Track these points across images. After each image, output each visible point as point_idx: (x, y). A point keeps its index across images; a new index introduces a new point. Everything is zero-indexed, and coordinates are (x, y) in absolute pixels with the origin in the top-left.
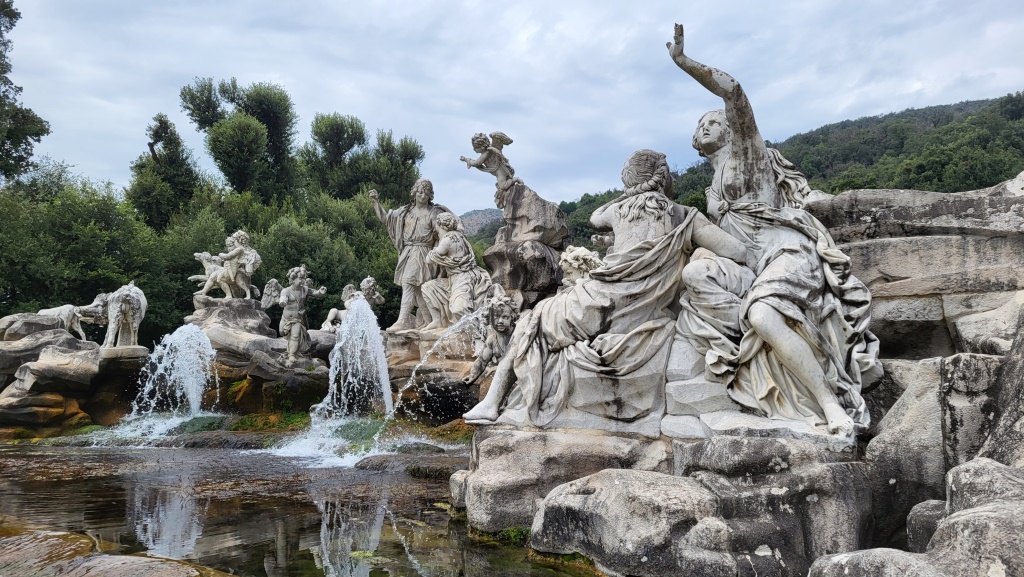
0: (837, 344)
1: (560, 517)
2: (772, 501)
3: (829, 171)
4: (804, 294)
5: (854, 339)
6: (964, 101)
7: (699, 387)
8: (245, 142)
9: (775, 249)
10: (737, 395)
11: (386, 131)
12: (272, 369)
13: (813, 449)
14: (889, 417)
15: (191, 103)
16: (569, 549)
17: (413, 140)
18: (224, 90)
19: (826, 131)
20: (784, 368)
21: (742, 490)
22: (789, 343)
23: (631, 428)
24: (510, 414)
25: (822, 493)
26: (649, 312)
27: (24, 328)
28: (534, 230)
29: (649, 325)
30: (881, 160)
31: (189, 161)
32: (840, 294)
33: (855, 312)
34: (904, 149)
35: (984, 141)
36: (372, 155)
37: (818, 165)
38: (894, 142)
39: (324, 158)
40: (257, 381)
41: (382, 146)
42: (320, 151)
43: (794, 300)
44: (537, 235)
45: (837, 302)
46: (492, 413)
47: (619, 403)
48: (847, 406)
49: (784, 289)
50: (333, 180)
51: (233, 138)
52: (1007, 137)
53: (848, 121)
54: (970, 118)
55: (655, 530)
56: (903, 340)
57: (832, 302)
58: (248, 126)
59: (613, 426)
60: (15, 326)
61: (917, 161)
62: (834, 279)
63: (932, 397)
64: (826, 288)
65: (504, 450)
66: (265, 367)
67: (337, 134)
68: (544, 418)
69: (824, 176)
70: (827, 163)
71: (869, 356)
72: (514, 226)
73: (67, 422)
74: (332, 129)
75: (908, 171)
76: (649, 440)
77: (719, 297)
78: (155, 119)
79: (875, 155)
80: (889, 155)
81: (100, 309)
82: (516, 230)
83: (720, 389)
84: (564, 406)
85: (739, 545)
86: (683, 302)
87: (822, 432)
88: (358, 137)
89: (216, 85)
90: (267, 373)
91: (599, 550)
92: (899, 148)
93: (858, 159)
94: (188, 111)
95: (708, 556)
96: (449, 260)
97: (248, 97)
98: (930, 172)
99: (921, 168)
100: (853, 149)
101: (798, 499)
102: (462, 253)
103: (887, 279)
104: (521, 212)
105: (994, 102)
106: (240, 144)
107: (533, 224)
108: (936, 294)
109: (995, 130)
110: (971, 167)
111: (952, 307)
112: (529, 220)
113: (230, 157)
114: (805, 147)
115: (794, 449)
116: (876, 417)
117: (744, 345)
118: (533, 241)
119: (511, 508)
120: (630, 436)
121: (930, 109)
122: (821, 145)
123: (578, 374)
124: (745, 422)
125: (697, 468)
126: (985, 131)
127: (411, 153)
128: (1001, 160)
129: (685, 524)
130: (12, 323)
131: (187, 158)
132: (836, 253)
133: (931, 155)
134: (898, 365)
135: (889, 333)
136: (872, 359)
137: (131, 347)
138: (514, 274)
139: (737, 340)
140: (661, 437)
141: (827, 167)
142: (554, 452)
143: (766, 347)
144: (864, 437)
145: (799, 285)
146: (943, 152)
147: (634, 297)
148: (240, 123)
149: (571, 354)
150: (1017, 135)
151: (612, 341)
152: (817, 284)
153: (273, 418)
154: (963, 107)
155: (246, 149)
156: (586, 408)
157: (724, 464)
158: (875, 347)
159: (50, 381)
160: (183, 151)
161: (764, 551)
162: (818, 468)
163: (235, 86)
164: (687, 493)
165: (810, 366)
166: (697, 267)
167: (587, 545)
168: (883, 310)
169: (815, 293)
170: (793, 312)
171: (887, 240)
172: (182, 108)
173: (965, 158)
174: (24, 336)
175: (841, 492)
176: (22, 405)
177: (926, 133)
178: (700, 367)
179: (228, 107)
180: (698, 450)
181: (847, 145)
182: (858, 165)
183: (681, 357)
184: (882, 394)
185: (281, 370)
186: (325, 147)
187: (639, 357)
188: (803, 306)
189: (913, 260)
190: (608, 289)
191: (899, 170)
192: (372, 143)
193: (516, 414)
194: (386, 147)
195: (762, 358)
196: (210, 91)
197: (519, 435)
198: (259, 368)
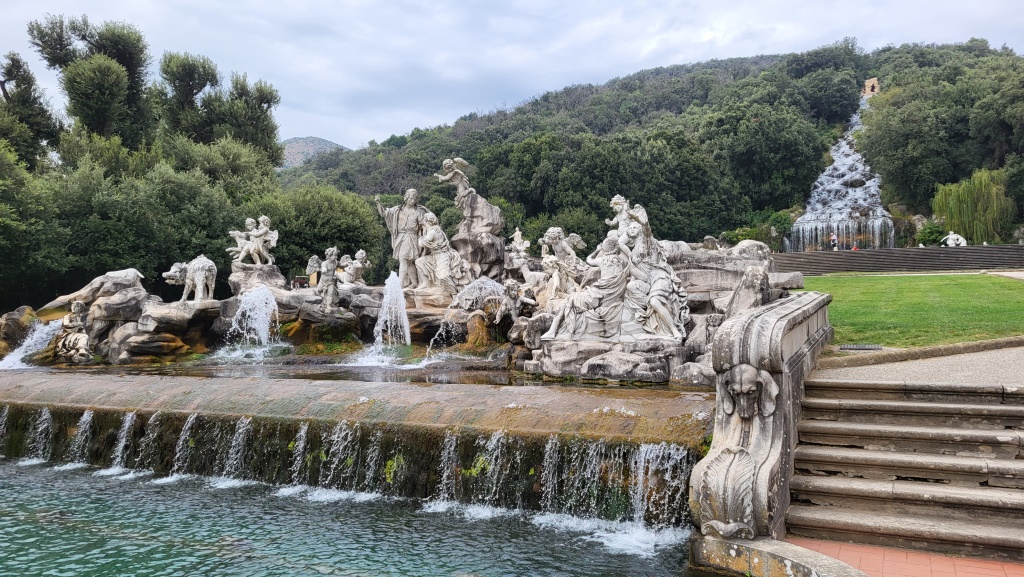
0: (677, 312)
1: (593, 368)
2: (660, 358)
3: (644, 118)
4: (667, 294)
5: (682, 309)
6: (759, 55)
7: (632, 325)
8: (106, 85)
9: (657, 277)
10: (645, 328)
11: (241, 74)
12: (317, 315)
13: (671, 343)
14: (691, 334)
15: (40, 39)
16: (597, 377)
17: (268, 84)
18: (74, 28)
19: (642, 77)
20: (661, 318)
21: (651, 355)
22: (663, 311)
23: (609, 340)
24: (559, 336)
25: (673, 356)
26: (614, 300)
27: (113, 287)
28: (487, 226)
29: (615, 304)
30: (688, 110)
31: (41, 100)
32: (678, 293)
33: (682, 299)
34: (708, 100)
35: (771, 99)
36: (226, 97)
37: (634, 111)
38: (700, 92)
39: (174, 97)
40: (307, 323)
41: (236, 88)
42: (170, 91)
43: (664, 296)
44: (489, 229)
45: (677, 296)
46: (553, 336)
47: (605, 331)
48: (680, 330)
49: (662, 293)
50: (186, 120)
51: (92, 79)
52: (791, 95)
53: (661, 68)
54: (763, 73)
55: (629, 367)
56: (697, 307)
57: (675, 296)
58: (109, 68)
59: (602, 340)
60: (106, 286)
61: (717, 115)
62: (676, 288)
63: (704, 327)
64: (674, 291)
65: (563, 349)
66: (312, 313)
67: (189, 75)
68: (577, 337)
69: (640, 122)
70: (642, 110)
71: (686, 314)
72: (472, 222)
73: (178, 352)
74: (184, 69)
75: (711, 123)
76: (615, 344)
77: (640, 295)
78: (8, 57)
79: (684, 104)
80: (695, 105)
81: (178, 274)
82: (474, 225)
83: (640, 326)
84: (584, 333)
85: (652, 369)
86: (626, 295)
87: (672, 339)
88: (210, 77)
89: (66, 23)
90: (314, 318)
91: (610, 376)
92: (704, 99)
93: (669, 108)
94: (37, 48)
95: (645, 372)
96: (435, 245)
97: (101, 35)
98: (728, 126)
99: (721, 122)
100: (665, 98)
101: (667, 358)
102: (441, 240)
103: (692, 285)
104: (477, 213)
105: (783, 57)
106: (100, 87)
107: (485, 222)
108: (708, 291)
109: (782, 88)
110: (761, 124)
111: (712, 296)
112: (482, 219)
113: (89, 98)
114: (624, 92)
115: (665, 344)
116: (688, 334)
117: (648, 311)
118: (487, 232)
119: (567, 369)
120: (608, 342)
121: (731, 60)
122: (637, 92)
123: (590, 321)
124: (649, 336)
125: (635, 351)
126: (773, 89)
127: (266, 98)
128: (783, 119)
129: (636, 365)
130: (102, 284)
131: (40, 97)
132: (678, 280)
133: (729, 110)
134: (695, 316)
135: (692, 304)
136: (687, 315)
137: (211, 302)
138: (474, 254)
139: (645, 309)
140: (619, 342)
141: (643, 113)
142: (581, 349)
143: (655, 312)
144: (684, 340)
145: (666, 291)
146: (738, 108)
147: (611, 294)
148: (100, 66)
149: (587, 314)
150: (799, 94)
151: (603, 310)
152: (671, 290)
153: (320, 347)
154: (758, 60)
155: (107, 92)
156: (592, 333)
157: (645, 349)
158: (688, 311)
159: (165, 325)
160: (35, 90)
161: (658, 371)
162: (672, 349)
163: (85, 23)
164: (635, 358)
165: (669, 318)
166: (632, 284)
167: (604, 375)
168: (691, 297)
169: (671, 293)
170: (664, 300)
171: (693, 270)
172: (30, 44)
173: (756, 116)
174: (114, 293)
175: (678, 355)
176: (151, 341)
177: (727, 86)
178: (633, 318)
179: (79, 45)
180: (636, 345)
181: (660, 93)
182: (669, 113)
183: (626, 315)
184: (690, 326)
185: (323, 316)
186: (175, 86)
187: (613, 315)
188: (667, 298)
189: (701, 278)
190: (601, 291)
191: (703, 122)
192: (226, 87)
193: (564, 336)
194: (241, 91)
195: (654, 316)
196: (61, 28)
197: (567, 344)
198: (309, 314)
